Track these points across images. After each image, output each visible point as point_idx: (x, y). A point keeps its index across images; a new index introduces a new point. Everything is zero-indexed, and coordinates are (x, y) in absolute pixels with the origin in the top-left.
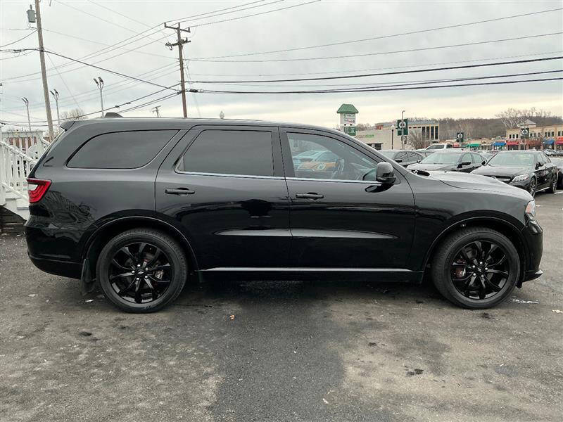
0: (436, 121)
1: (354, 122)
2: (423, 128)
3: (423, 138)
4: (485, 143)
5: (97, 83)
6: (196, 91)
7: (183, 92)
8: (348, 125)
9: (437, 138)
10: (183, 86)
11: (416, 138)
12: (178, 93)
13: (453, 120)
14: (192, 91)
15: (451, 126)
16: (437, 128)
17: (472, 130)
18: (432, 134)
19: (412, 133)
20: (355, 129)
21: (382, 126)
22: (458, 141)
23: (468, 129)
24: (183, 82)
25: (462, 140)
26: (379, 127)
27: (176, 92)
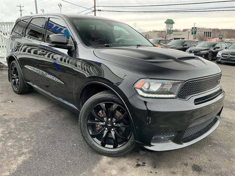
0: (211, 29)
1: (172, 27)
2: (205, 32)
3: (204, 36)
4: (232, 40)
5: (59, 6)
6: (100, 11)
7: (95, 11)
8: (169, 29)
9: (210, 37)
10: (95, 8)
11: (200, 36)
12: (93, 11)
13: (219, 29)
14: (99, 10)
15: (217, 32)
16: (211, 32)
17: (227, 34)
18: (208, 35)
19: (199, 34)
20: (173, 31)
21: (186, 30)
22: (219, 39)
23: (225, 34)
24: (95, 6)
25: (221, 38)
26: (185, 30)
27: (92, 11)
